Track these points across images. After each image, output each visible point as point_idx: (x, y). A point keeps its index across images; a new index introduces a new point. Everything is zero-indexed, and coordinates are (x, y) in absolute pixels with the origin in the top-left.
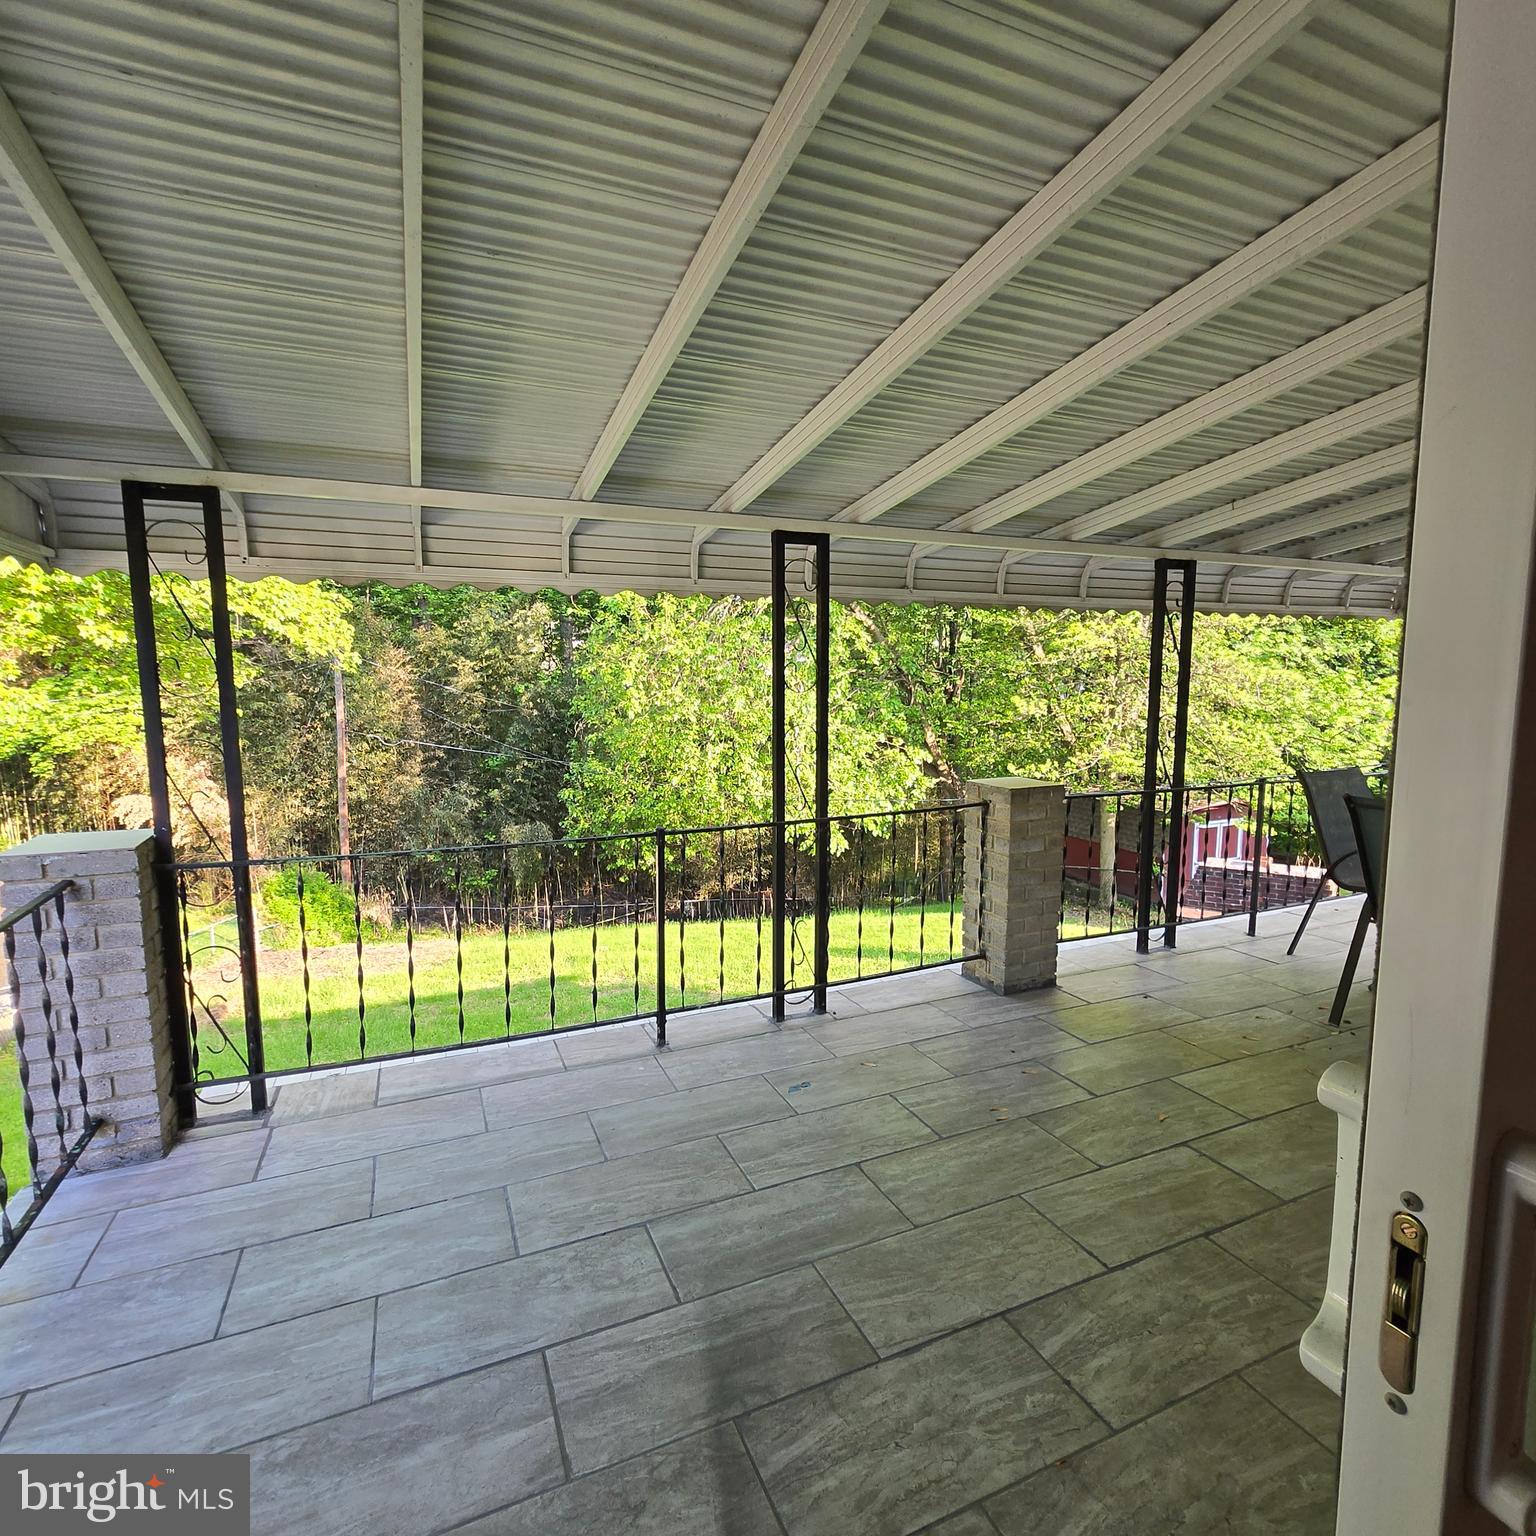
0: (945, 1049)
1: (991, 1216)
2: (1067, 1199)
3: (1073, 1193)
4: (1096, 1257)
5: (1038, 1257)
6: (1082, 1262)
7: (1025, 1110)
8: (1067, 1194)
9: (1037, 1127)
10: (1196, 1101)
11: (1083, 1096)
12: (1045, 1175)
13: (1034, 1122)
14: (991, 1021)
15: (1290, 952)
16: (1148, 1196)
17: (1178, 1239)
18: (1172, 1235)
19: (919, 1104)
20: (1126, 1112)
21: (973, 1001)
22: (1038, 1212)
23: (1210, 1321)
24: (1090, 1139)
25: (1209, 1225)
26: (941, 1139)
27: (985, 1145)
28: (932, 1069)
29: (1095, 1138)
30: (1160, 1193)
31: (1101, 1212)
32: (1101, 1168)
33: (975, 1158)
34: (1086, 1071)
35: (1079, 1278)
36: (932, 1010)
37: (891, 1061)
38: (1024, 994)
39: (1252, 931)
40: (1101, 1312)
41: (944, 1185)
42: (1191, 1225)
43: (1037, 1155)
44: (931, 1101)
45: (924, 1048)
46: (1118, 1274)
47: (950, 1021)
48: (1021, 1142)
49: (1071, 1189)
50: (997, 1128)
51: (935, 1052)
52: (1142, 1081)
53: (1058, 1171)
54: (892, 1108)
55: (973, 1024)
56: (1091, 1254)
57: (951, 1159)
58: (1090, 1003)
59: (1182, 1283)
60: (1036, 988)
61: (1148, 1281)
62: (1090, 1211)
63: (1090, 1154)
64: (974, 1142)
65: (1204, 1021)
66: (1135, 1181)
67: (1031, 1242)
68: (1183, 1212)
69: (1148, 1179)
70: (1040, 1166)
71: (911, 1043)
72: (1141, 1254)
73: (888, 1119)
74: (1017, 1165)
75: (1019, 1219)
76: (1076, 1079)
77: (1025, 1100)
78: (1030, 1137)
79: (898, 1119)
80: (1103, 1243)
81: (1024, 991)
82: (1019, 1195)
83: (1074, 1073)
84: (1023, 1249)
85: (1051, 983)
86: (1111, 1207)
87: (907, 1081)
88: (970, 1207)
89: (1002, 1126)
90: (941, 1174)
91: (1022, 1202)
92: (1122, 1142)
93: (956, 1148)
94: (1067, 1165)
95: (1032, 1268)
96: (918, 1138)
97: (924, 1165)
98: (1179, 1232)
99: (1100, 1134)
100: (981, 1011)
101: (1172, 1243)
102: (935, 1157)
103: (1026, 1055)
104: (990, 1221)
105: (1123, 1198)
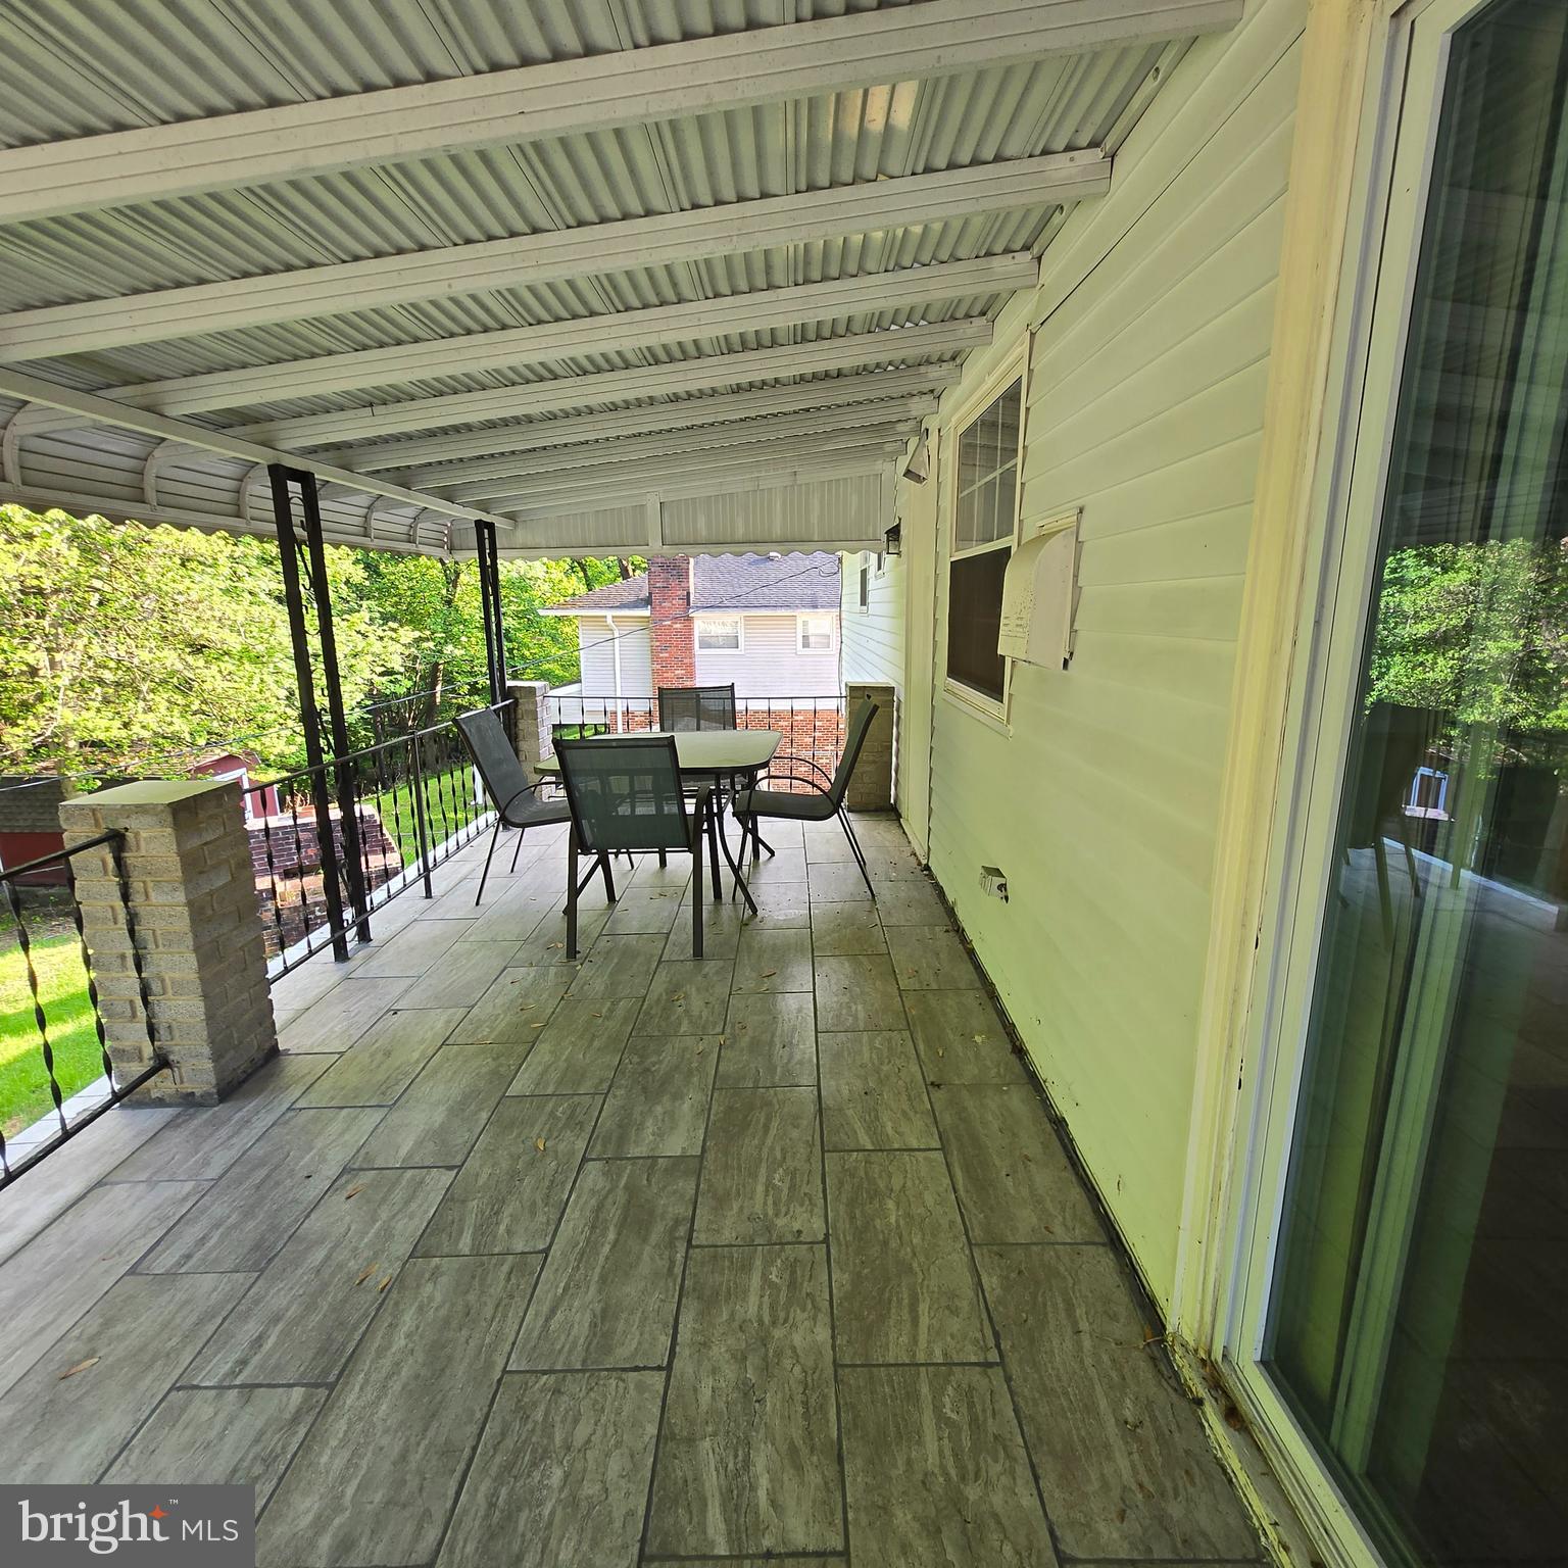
0: (203, 1240)
1: (503, 1434)
2: (554, 1325)
3: (553, 1311)
4: (645, 1368)
5: (600, 1432)
6: (641, 1387)
7: (401, 1248)
8: (548, 1320)
9: (437, 1260)
10: (551, 1105)
11: (447, 1177)
12: (505, 1316)
13: (426, 1256)
14: (234, 1153)
15: (477, 904)
16: (614, 1246)
17: (678, 1270)
18: (670, 1270)
19: (243, 1362)
20: (505, 1165)
21: (176, 1139)
22: (544, 1372)
23: (778, 1333)
24: (502, 1228)
25: (682, 1231)
26: (331, 1387)
27: (400, 1342)
28: (208, 1288)
29: (506, 1221)
30: (619, 1234)
31: (598, 1307)
32: (546, 1251)
33: (405, 1372)
34: (419, 1144)
35: (656, 1411)
36: (118, 1193)
37: (120, 1329)
38: (245, 1086)
39: (429, 894)
40: (710, 1429)
41: (404, 1457)
42: (671, 1245)
43: (472, 1297)
44: (258, 1342)
45: (165, 1261)
46: (677, 1364)
47: (168, 1191)
48: (438, 1297)
49: (545, 1309)
50: (390, 1303)
51: (188, 1257)
52: (484, 1115)
53: (511, 1297)
54: (202, 1408)
55: (213, 1172)
56: (636, 1369)
57: (376, 1403)
58: (342, 1054)
59: (725, 1316)
60: (256, 1070)
61: (704, 1344)
62: (588, 1317)
63: (519, 1246)
64: (381, 1352)
65: (475, 1010)
66: (588, 1240)
67: (576, 1421)
68: (654, 1238)
69: (596, 1224)
70: (488, 1312)
71: (132, 1271)
72: (671, 1321)
73: (213, 1434)
74: (465, 1333)
75: (535, 1405)
76: (417, 1160)
77: (387, 1234)
78: (443, 1280)
79: (231, 1421)
80: (634, 1345)
81: (244, 1081)
82: (504, 1371)
83: (410, 1155)
84: (578, 1441)
85: (274, 1053)
86: (600, 1291)
87: (187, 1338)
88: (467, 1451)
89: (394, 1295)
90: (385, 1441)
91: (516, 1378)
92: (534, 1203)
93: (366, 1381)
94: (513, 1281)
95: (608, 1455)
96: (296, 1419)
97: (346, 1454)
98: (672, 1262)
99: (507, 1211)
100: (206, 1147)
101: (679, 1280)
102: (350, 1424)
103: (332, 1170)
104: (509, 1443)
105: (598, 1270)
